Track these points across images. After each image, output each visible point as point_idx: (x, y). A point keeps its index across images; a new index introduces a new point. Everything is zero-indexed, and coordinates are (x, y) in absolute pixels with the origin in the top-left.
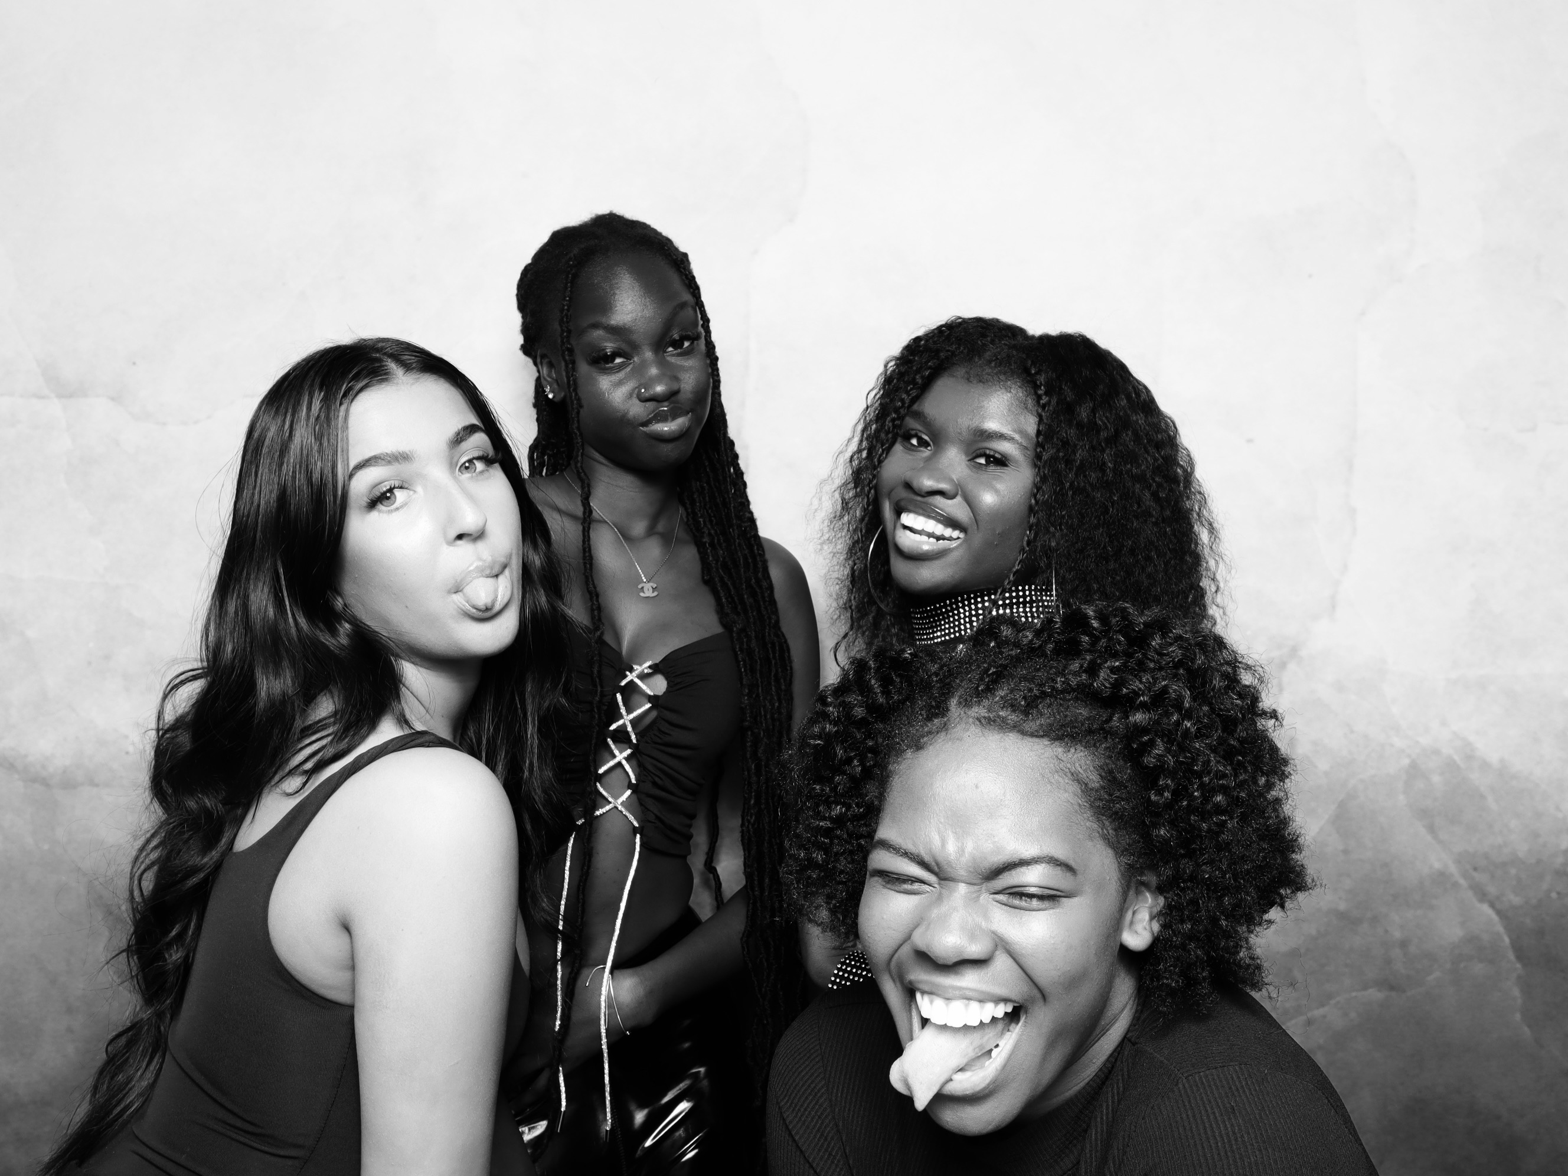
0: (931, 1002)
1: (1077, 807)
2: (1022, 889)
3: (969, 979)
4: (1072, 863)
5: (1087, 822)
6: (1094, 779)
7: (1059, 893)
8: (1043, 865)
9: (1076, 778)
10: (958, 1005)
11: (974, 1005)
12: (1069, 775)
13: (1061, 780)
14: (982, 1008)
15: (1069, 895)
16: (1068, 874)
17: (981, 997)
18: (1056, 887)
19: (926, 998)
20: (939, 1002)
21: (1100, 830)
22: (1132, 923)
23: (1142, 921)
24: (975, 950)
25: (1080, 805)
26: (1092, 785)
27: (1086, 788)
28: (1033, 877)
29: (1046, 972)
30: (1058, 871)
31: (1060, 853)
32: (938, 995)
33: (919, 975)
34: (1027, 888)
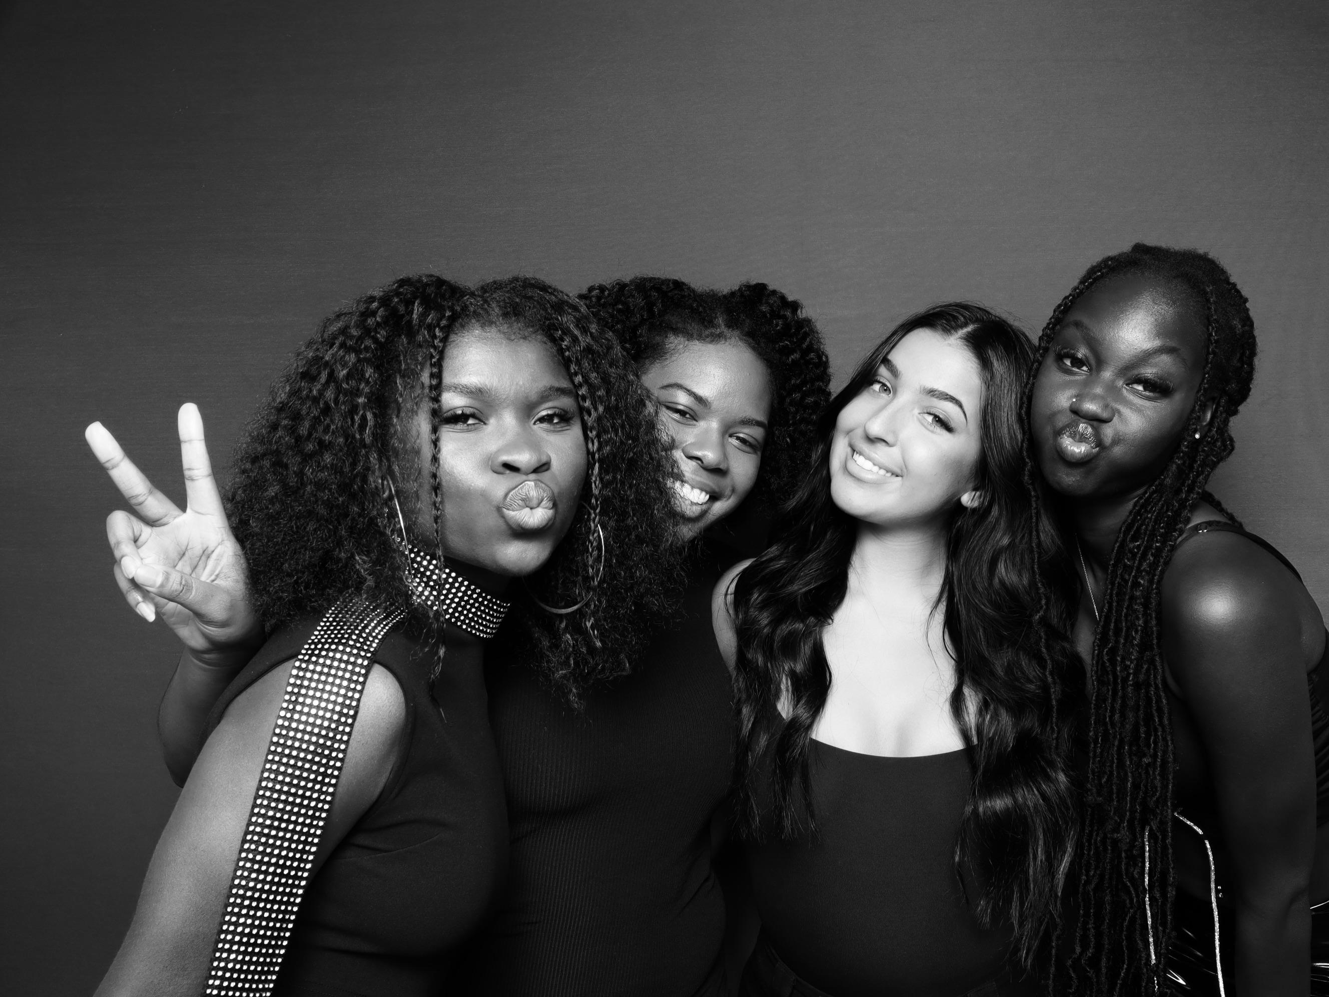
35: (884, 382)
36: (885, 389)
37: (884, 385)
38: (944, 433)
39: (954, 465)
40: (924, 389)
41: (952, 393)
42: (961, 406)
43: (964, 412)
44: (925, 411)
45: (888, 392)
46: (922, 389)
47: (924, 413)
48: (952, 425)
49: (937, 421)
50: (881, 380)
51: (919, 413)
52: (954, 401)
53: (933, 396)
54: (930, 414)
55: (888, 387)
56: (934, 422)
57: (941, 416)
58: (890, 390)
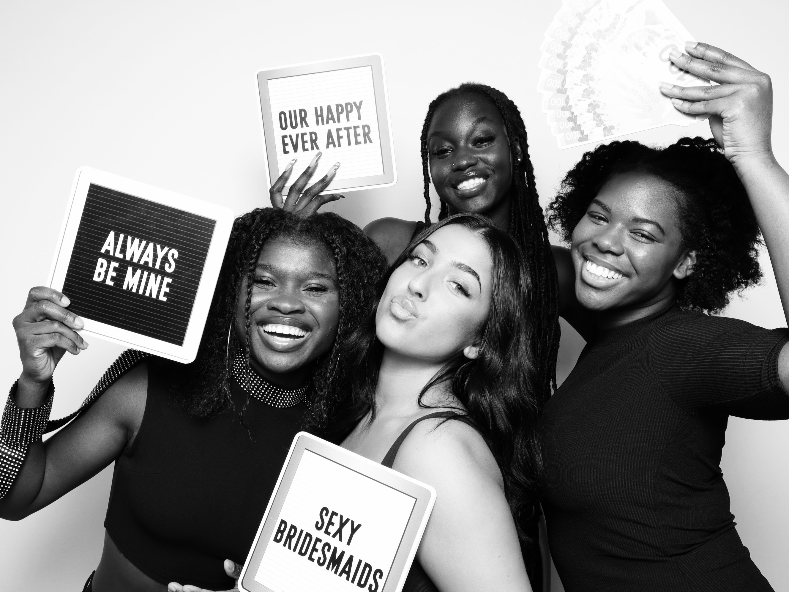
0: (592, 265)
1: (674, 212)
2: (642, 231)
3: (610, 259)
4: (664, 230)
5: (675, 219)
6: (684, 204)
7: (654, 239)
8: (654, 226)
9: (677, 201)
10: (601, 268)
11: (607, 270)
12: (675, 199)
13: (671, 199)
14: (610, 272)
15: (658, 241)
16: (661, 233)
17: (611, 267)
18: (654, 235)
19: (590, 263)
20: (594, 265)
21: (680, 224)
22: (679, 268)
23: (683, 268)
24: (614, 249)
25: (675, 211)
26: (682, 206)
27: (680, 207)
28: (648, 228)
29: (640, 265)
30: (658, 230)
31: (661, 224)
32: (595, 263)
33: (591, 252)
34: (643, 231)
35: (422, 258)
36: (423, 263)
37: (422, 260)
38: (464, 298)
39: (465, 321)
40: (455, 263)
41: (474, 268)
42: (478, 279)
43: (480, 283)
44: (452, 280)
45: (424, 265)
46: (453, 262)
47: (451, 281)
48: (470, 292)
49: (459, 289)
50: (420, 257)
51: (447, 281)
52: (474, 274)
53: (460, 268)
54: (455, 283)
55: (424, 262)
56: (457, 290)
57: (462, 286)
58: (426, 264)
